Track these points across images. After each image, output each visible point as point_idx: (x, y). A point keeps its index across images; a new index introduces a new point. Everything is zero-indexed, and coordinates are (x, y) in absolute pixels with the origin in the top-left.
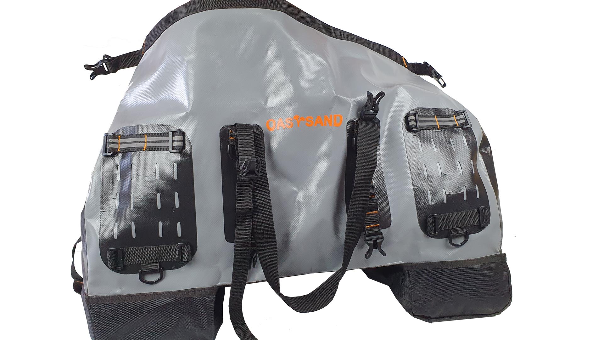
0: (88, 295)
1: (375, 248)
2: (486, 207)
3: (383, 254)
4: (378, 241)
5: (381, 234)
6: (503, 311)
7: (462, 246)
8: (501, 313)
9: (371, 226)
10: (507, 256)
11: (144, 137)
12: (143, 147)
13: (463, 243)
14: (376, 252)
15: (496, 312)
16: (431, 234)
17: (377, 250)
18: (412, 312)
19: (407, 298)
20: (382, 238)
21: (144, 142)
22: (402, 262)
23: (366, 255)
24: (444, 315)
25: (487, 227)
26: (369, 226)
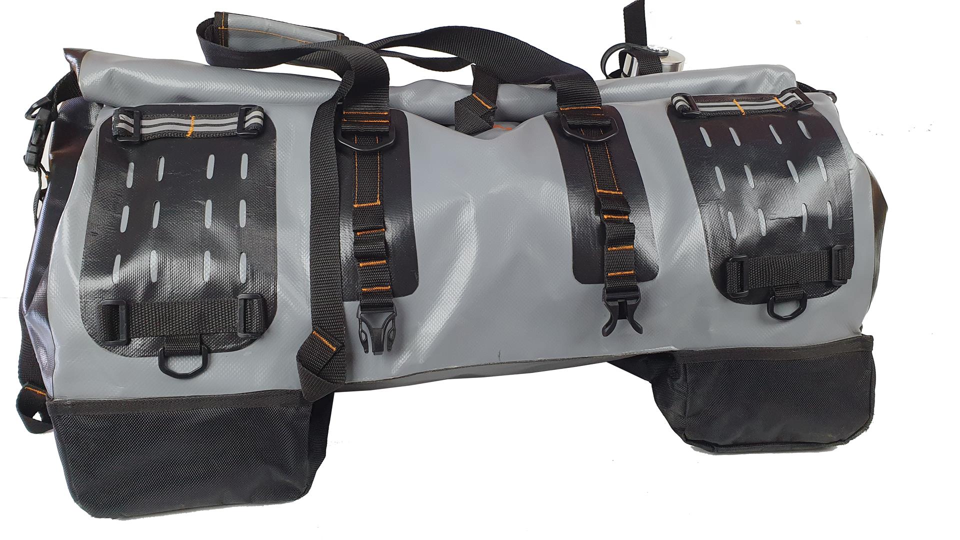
0: (53, 399)
1: (622, 317)
2: (844, 248)
3: (639, 329)
4: (629, 303)
5: (636, 289)
6: (852, 439)
7: (793, 320)
8: (848, 442)
9: (618, 273)
10: (874, 342)
11: (191, 119)
12: (187, 131)
13: (795, 315)
14: (623, 325)
15: (841, 440)
16: (732, 294)
17: (626, 321)
18: (684, 434)
19: (676, 408)
20: (637, 298)
21: (189, 125)
22: (673, 348)
23: (603, 329)
24: (743, 441)
25: (843, 286)
26: (613, 274)
